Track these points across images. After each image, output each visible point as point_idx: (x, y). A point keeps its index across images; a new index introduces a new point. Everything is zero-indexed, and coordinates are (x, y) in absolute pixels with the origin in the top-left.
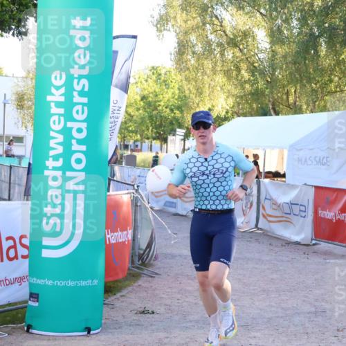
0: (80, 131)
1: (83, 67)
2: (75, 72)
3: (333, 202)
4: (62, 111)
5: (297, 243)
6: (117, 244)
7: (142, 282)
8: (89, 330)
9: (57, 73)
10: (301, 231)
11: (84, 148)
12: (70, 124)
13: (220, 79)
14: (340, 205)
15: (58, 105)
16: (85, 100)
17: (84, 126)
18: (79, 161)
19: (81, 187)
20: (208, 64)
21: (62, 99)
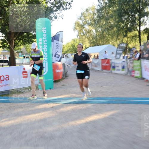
0: (45, 50)
1: (45, 37)
2: (44, 38)
3: (105, 62)
4: (42, 46)
5: (98, 71)
6: (58, 73)
7: (65, 80)
8: (50, 89)
9: (40, 39)
10: (99, 68)
11: (47, 53)
12: (43, 49)
13: (86, 39)
14: (106, 62)
15: (41, 45)
16: (46, 44)
17: (46, 49)
18: (46, 56)
19: (47, 61)
20: (84, 37)
21: (41, 44)
